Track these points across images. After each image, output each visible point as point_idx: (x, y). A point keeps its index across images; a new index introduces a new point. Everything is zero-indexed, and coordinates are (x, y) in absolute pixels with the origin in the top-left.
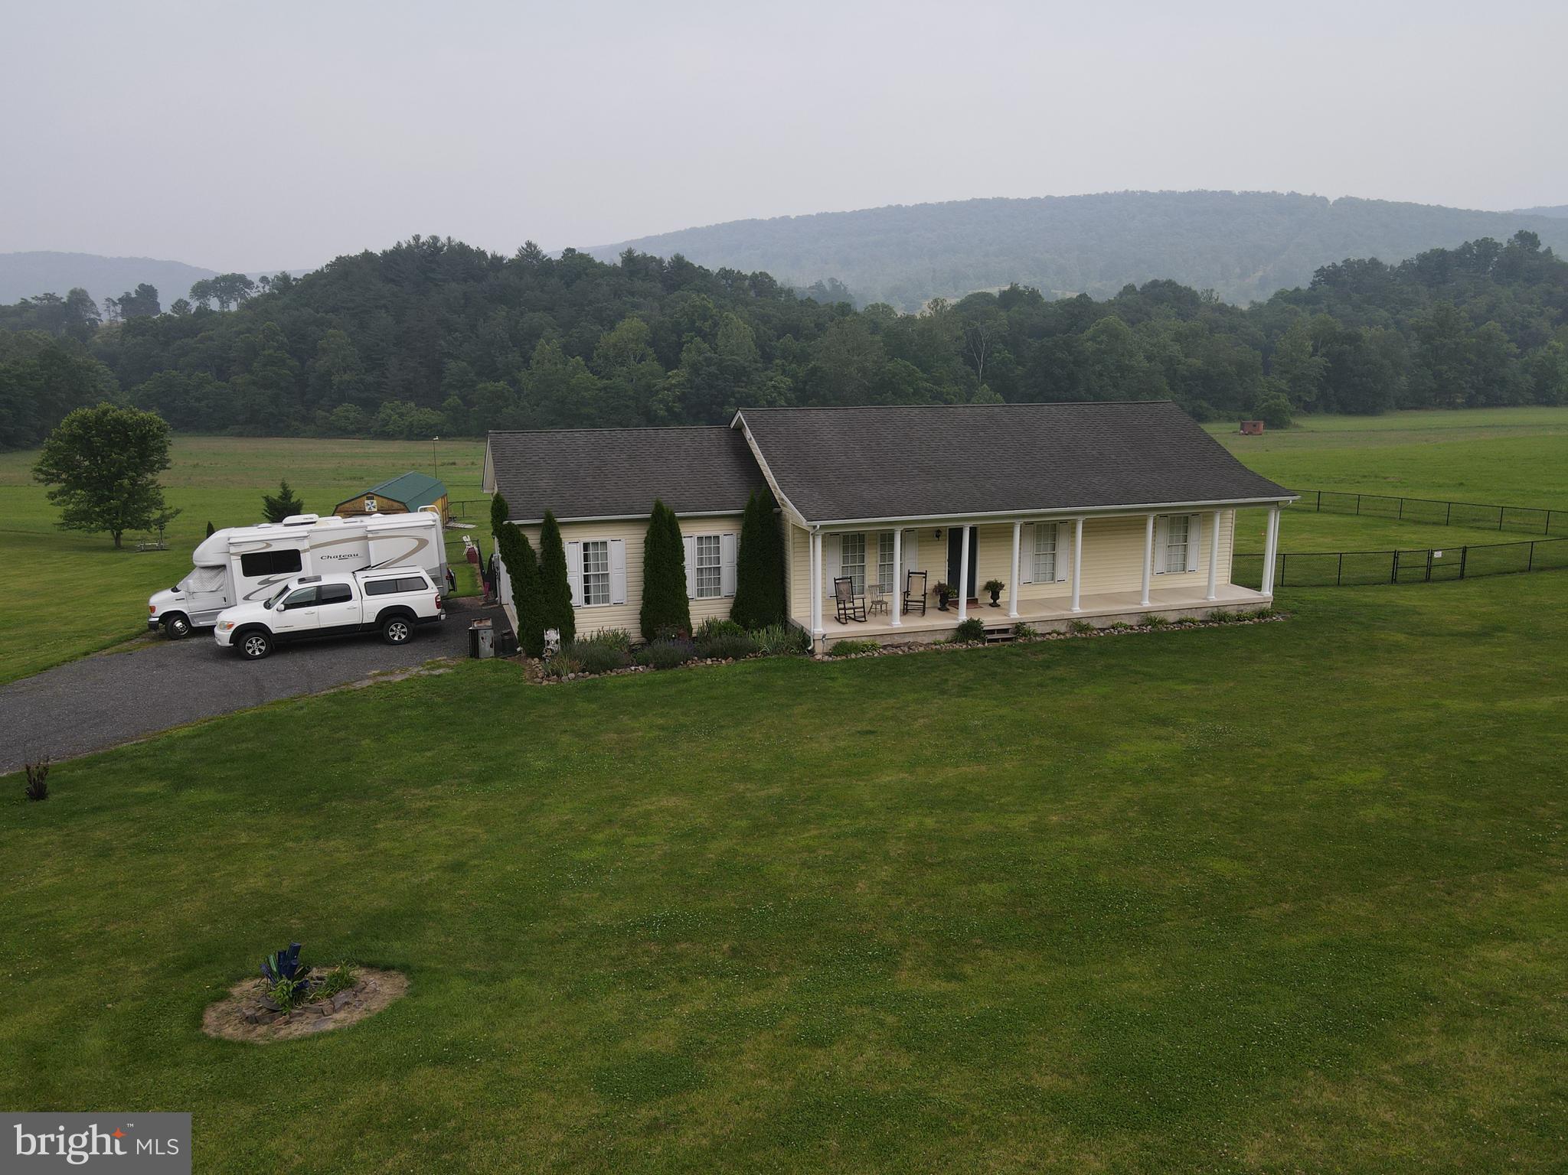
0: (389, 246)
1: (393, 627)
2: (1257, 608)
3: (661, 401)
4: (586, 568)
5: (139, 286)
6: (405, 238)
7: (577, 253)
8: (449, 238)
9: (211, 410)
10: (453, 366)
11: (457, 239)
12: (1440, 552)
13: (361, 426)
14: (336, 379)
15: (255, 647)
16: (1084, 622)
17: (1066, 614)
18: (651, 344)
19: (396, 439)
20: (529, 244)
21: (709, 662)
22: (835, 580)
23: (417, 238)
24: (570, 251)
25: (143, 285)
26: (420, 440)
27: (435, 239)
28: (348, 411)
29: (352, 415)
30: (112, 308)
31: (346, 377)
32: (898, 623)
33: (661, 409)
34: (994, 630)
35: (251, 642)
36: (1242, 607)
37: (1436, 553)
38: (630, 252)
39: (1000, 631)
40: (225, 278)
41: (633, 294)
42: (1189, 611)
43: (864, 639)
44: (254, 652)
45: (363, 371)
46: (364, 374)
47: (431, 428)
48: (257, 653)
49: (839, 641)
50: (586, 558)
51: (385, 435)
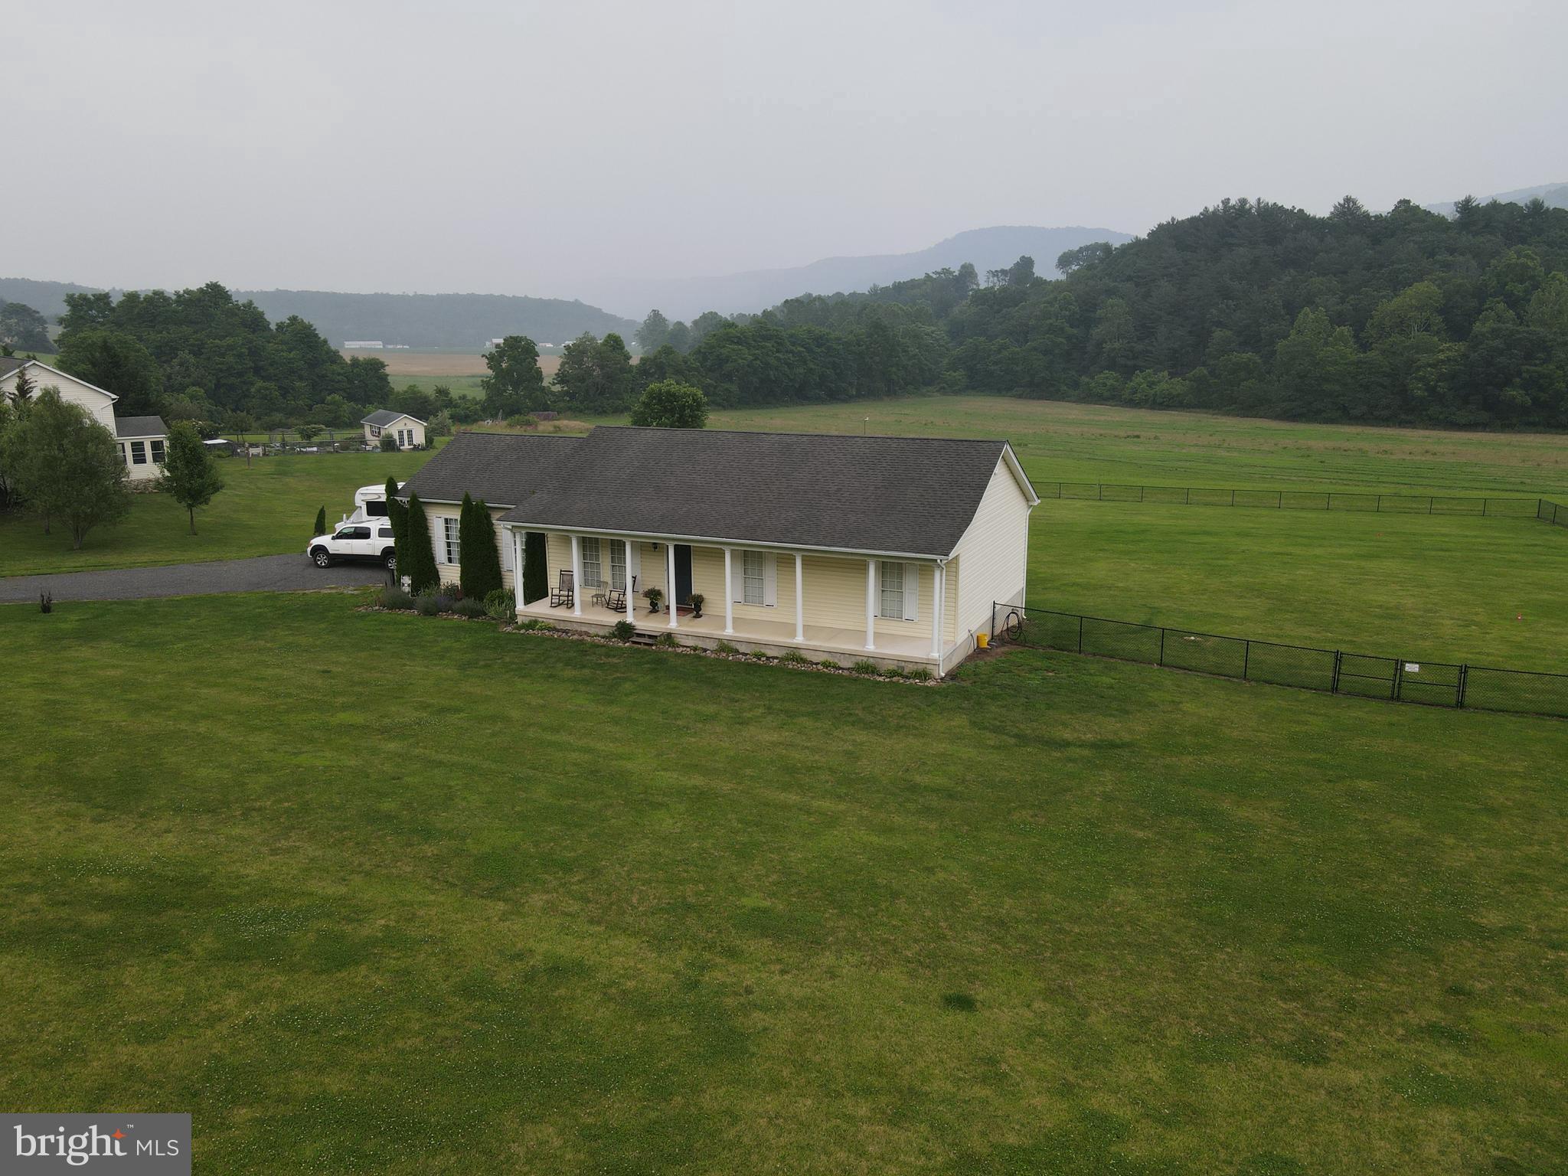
0: (1196, 211)
1: (390, 560)
2: (920, 667)
3: (1421, 379)
4: (448, 537)
5: (1020, 259)
6: (1213, 203)
7: (1411, 204)
8: (1259, 199)
9: (1002, 373)
10: (1218, 334)
11: (1270, 199)
12: (1417, 666)
13: (1116, 393)
14: (1107, 346)
15: (322, 560)
16: (734, 645)
17: (717, 633)
18: (1441, 311)
19: (1142, 408)
20: (1348, 200)
21: (456, 617)
22: (561, 571)
23: (1226, 202)
24: (1405, 203)
25: (1023, 257)
26: (1162, 410)
27: (1243, 201)
28: (1109, 378)
29: (1109, 382)
30: (991, 279)
31: (1117, 345)
32: (577, 613)
33: (1418, 389)
34: (644, 635)
35: (320, 557)
36: (903, 664)
37: (1407, 665)
38: (1468, 201)
39: (650, 637)
40: (1087, 248)
41: (1452, 251)
42: (842, 656)
43: (551, 621)
44: (321, 563)
45: (1135, 339)
46: (1136, 343)
47: (1173, 398)
48: (323, 564)
49: (534, 619)
50: (447, 529)
51: (1132, 403)
